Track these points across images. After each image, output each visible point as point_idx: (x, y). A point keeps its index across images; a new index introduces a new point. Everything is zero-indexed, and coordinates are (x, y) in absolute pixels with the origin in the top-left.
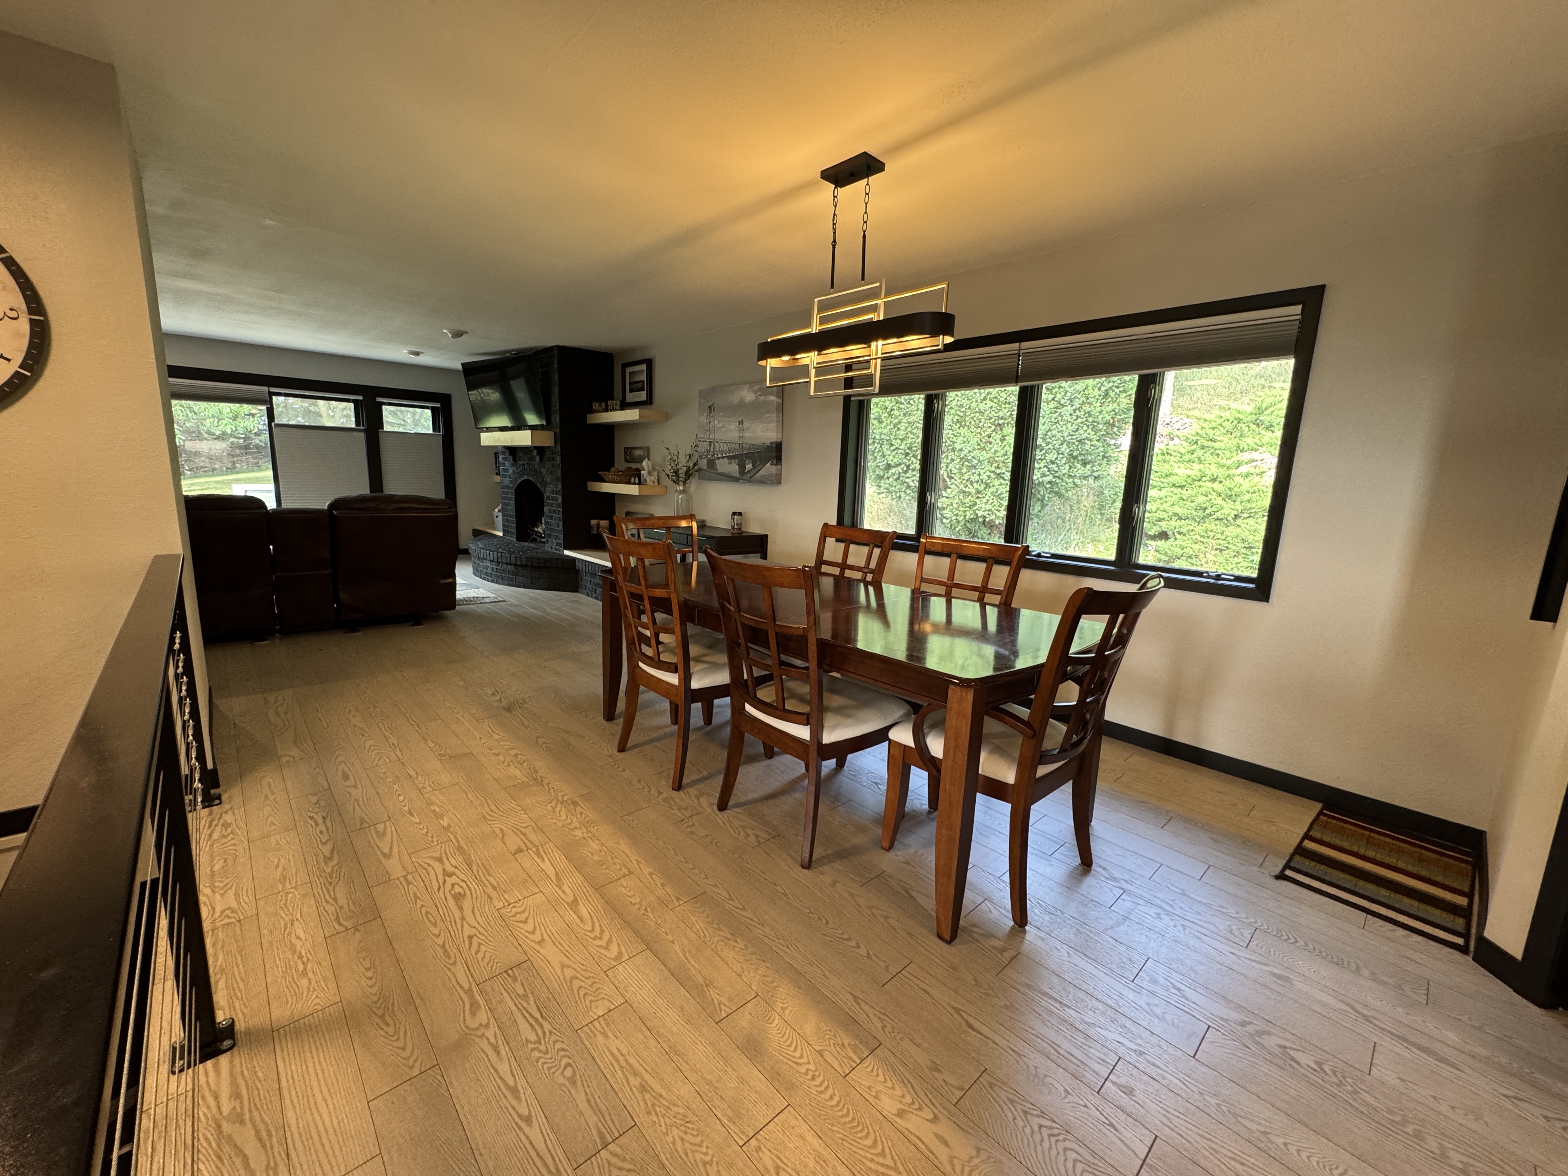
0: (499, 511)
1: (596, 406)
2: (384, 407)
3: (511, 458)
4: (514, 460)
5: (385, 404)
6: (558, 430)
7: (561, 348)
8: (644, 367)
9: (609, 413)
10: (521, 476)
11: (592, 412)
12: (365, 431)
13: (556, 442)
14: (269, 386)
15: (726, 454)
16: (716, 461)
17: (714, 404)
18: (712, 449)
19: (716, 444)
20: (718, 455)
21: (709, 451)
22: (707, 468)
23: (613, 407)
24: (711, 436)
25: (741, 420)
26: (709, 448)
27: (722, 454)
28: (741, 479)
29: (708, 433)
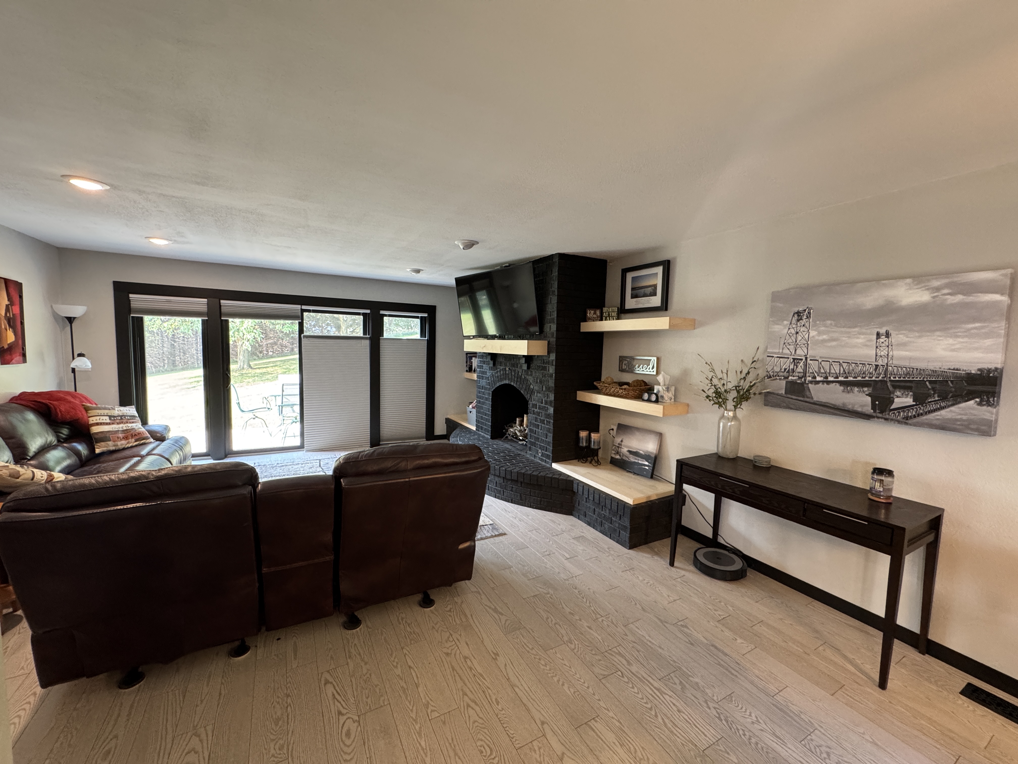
0: (473, 408)
1: (590, 313)
2: (385, 318)
3: (492, 362)
4: (494, 364)
5: (386, 315)
6: (553, 340)
7: (562, 256)
8: (659, 270)
9: (604, 322)
10: (501, 380)
11: (585, 319)
12: (370, 339)
13: (549, 352)
14: (301, 305)
15: (837, 377)
16: (810, 385)
17: (810, 309)
18: (800, 369)
19: (811, 362)
20: (815, 377)
21: (793, 371)
22: (785, 393)
23: (609, 314)
24: (799, 352)
25: (883, 331)
26: (792, 367)
27: (827, 378)
28: (878, 418)
29: (792, 348)
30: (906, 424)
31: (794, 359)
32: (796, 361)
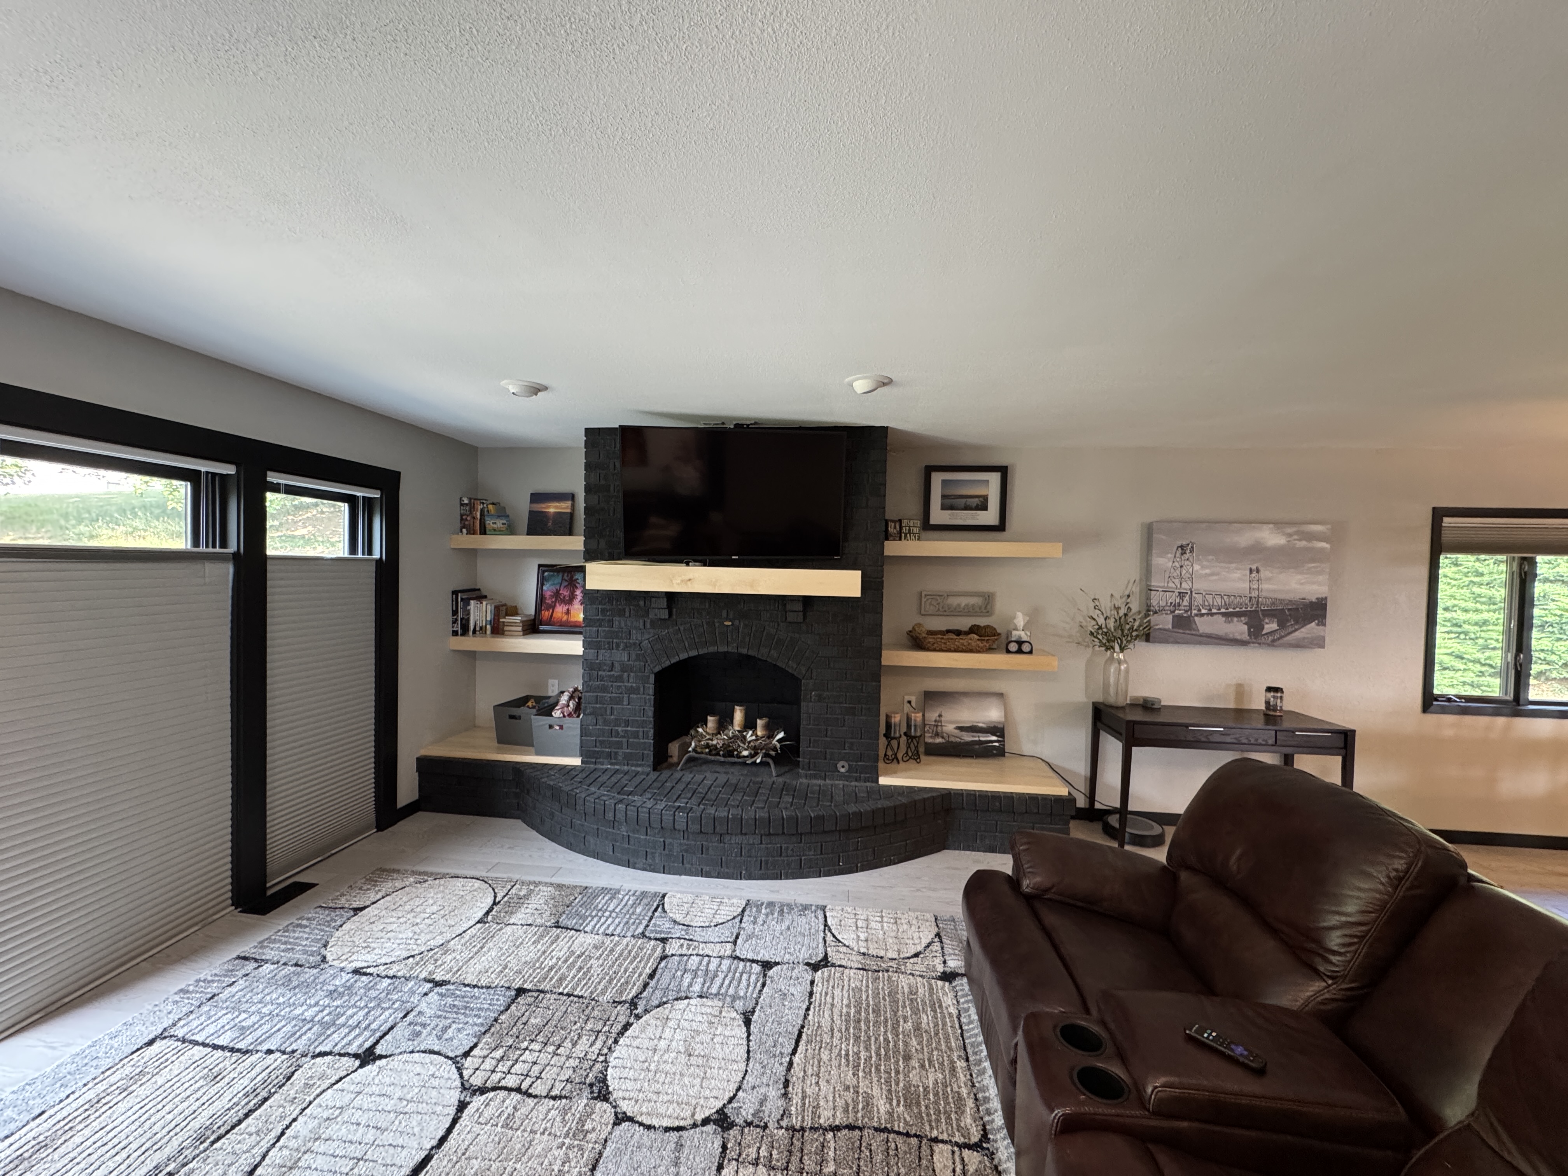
2: (270, 495)
4: (669, 615)
6: (875, 569)
8: (990, 477)
10: (697, 646)
13: (866, 590)
15: (1219, 609)
16: (1196, 618)
17: (1193, 544)
18: (1186, 603)
19: (1196, 596)
20: (1200, 610)
21: (1179, 605)
22: (1173, 627)
23: (909, 530)
24: (1184, 585)
25: (1254, 567)
26: (1178, 600)
27: (1210, 610)
28: (1253, 643)
29: (1177, 581)
30: (1274, 646)
31: (1180, 593)
32: (1181, 595)
